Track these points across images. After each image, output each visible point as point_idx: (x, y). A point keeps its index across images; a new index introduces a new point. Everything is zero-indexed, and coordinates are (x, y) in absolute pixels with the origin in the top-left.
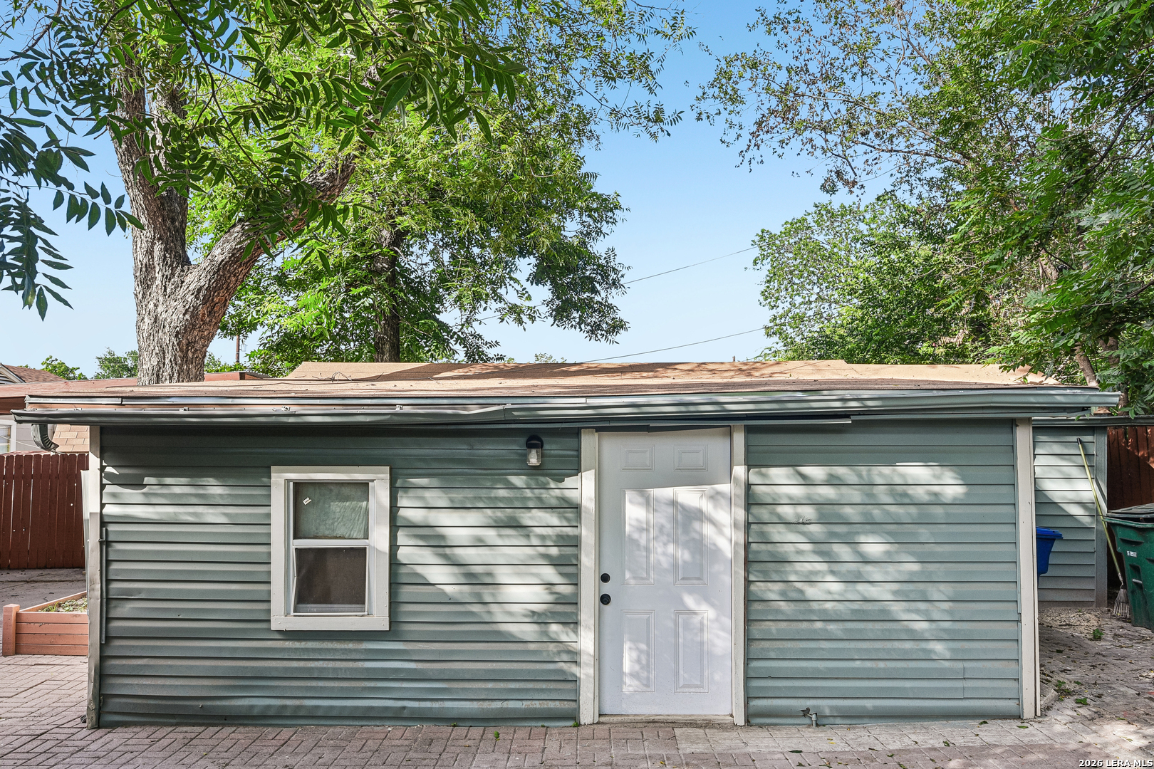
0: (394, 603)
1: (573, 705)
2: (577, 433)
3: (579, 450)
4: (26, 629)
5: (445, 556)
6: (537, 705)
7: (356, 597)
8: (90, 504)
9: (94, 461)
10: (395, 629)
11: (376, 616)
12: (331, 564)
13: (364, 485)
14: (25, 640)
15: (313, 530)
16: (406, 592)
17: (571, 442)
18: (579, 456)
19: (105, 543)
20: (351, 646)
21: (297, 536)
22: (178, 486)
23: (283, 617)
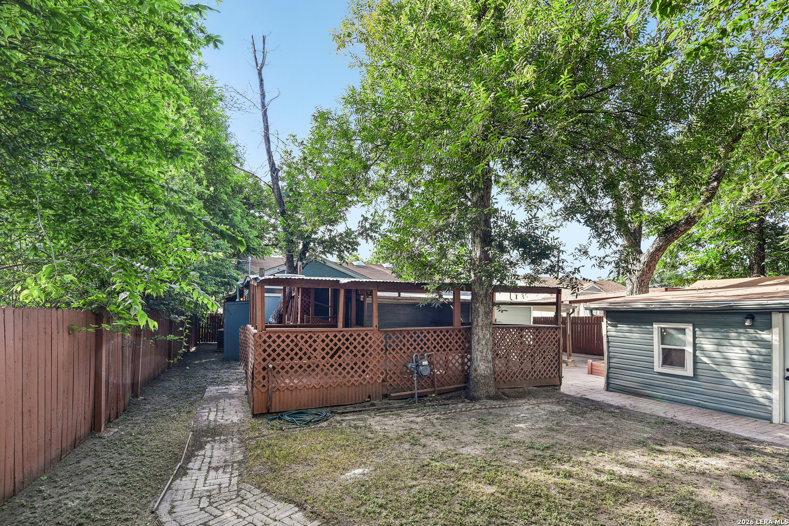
0: (695, 369)
1: (770, 415)
2: (770, 313)
3: (771, 320)
4: (594, 367)
5: (704, 354)
6: (753, 412)
7: (682, 364)
8: (604, 332)
9: (605, 320)
10: (695, 377)
11: (689, 371)
12: (673, 354)
13: (684, 330)
14: (593, 371)
15: (668, 343)
16: (699, 365)
17: (767, 316)
18: (771, 322)
19: (608, 342)
20: (680, 380)
21: (662, 343)
22: (625, 327)
23: (658, 367)
